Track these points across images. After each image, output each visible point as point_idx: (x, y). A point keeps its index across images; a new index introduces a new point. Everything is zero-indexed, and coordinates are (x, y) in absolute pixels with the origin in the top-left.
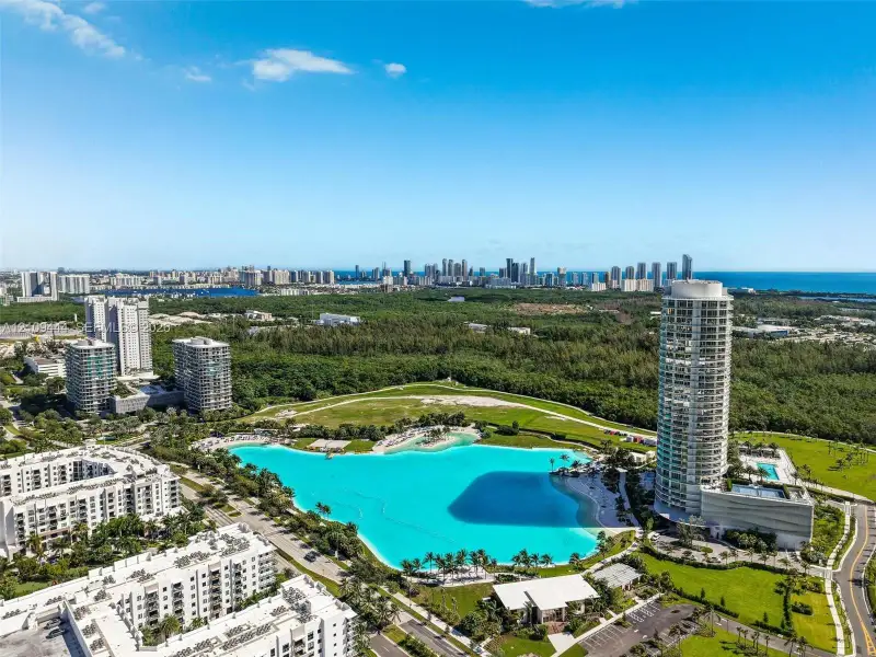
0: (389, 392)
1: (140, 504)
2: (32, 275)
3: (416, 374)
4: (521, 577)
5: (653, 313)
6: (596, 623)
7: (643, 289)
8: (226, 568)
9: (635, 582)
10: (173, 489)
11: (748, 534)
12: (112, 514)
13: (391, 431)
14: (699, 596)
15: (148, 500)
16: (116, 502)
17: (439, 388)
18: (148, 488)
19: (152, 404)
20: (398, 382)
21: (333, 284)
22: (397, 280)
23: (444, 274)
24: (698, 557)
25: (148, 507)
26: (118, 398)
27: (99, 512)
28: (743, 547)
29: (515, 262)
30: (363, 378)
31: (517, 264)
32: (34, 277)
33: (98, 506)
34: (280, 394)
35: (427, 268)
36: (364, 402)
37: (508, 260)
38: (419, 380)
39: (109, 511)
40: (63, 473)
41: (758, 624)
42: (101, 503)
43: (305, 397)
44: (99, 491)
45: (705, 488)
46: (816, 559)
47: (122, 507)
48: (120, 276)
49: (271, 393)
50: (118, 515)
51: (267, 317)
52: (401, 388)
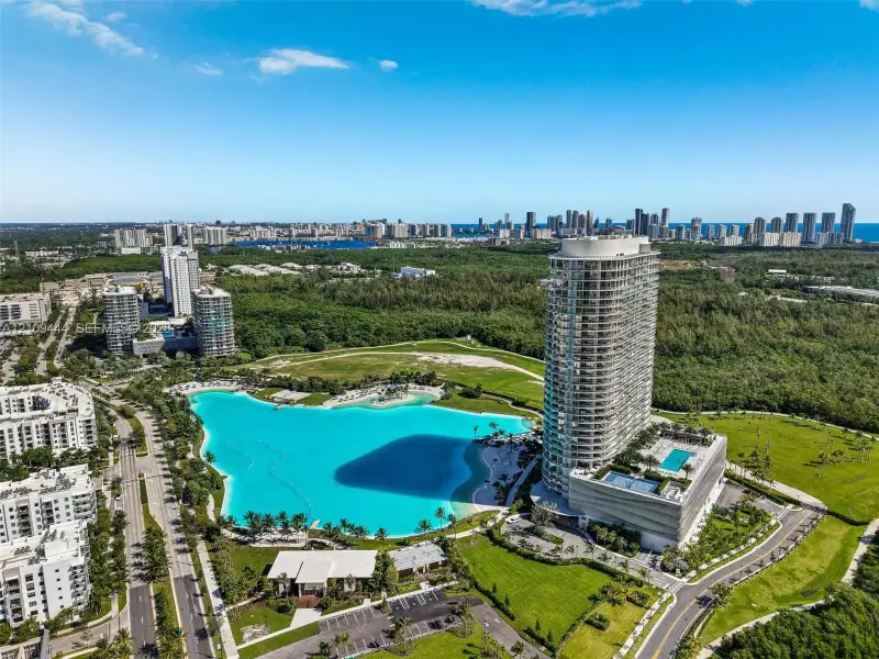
0: (401, 347)
1: (56, 438)
2: (172, 227)
3: (437, 330)
4: (335, 546)
5: (770, 271)
6: (358, 602)
7: (787, 243)
8: (36, 505)
9: (434, 566)
10: (87, 427)
11: (610, 529)
12: (30, 445)
13: (354, 387)
14: (491, 590)
15: (64, 436)
16: (34, 435)
17: (451, 346)
18: (63, 425)
19: (167, 348)
20: (415, 338)
21: (449, 238)
22: (515, 233)
23: (567, 226)
24: (545, 548)
25: (64, 441)
26: (135, 341)
27: (17, 443)
28: (601, 543)
29: (645, 212)
30: (378, 332)
31: (647, 216)
32: (174, 229)
33: (16, 438)
34: (296, 344)
35: (551, 219)
36: (361, 356)
37: (638, 211)
38: (439, 336)
39: (26, 443)
40: (23, 406)
41: (529, 631)
42: (20, 435)
43: (314, 348)
44: (18, 424)
45: (576, 473)
46: (672, 568)
47: (40, 440)
48: (259, 228)
49: (287, 343)
50: (36, 446)
51: (356, 269)
52: (415, 344)
